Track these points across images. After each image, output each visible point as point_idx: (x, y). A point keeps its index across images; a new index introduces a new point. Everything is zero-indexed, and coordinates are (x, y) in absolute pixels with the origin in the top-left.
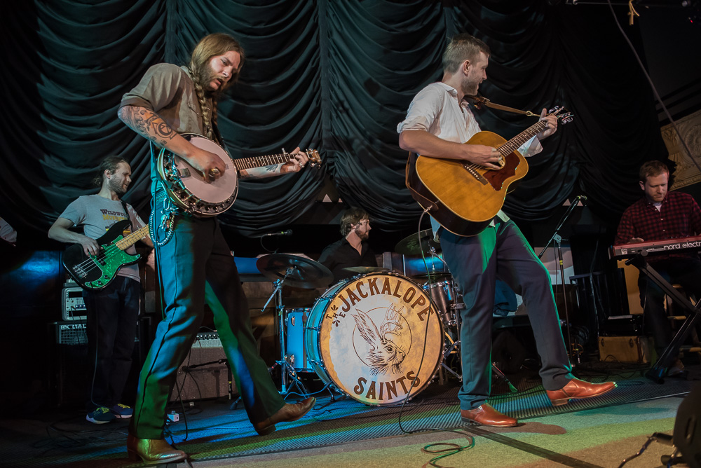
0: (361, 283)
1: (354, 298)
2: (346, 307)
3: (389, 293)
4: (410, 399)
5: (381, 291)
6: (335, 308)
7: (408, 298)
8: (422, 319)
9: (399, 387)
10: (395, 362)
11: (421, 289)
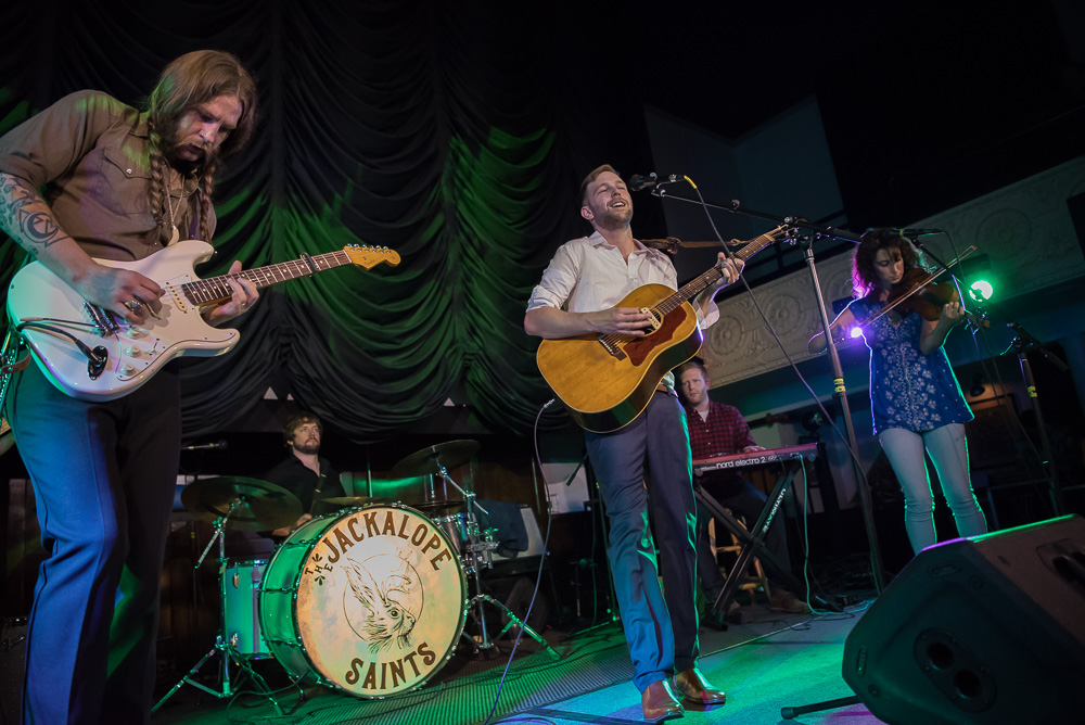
0: (355, 520)
1: (344, 542)
2: (333, 556)
3: (393, 534)
4: (424, 683)
5: (381, 530)
6: (317, 558)
7: (417, 540)
8: (436, 568)
9: (407, 666)
10: (403, 631)
11: (435, 526)
